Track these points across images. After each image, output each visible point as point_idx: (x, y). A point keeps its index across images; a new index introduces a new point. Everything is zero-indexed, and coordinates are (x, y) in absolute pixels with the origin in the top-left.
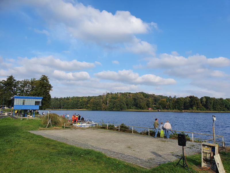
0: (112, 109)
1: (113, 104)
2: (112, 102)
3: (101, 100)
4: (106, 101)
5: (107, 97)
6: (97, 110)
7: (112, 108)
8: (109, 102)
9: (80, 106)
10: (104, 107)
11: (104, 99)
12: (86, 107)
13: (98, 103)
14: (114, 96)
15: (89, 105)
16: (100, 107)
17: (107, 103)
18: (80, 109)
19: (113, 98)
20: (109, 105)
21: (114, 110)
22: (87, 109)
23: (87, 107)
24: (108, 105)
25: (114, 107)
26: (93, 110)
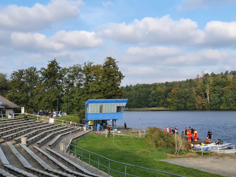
0: (218, 105)
1: (219, 97)
2: (217, 92)
3: (194, 90)
4: (203, 91)
5: (204, 83)
6: (186, 109)
7: (216, 104)
8: (210, 92)
9: (153, 102)
10: (200, 102)
11: (199, 87)
12: (163, 104)
13: (187, 95)
14: (220, 79)
15: (169, 100)
16: (193, 102)
17: (206, 95)
18: (154, 108)
19: (218, 84)
20: (210, 99)
21: (221, 107)
22: (166, 107)
23: (165, 104)
24: (208, 98)
25: (221, 103)
26: (178, 109)
